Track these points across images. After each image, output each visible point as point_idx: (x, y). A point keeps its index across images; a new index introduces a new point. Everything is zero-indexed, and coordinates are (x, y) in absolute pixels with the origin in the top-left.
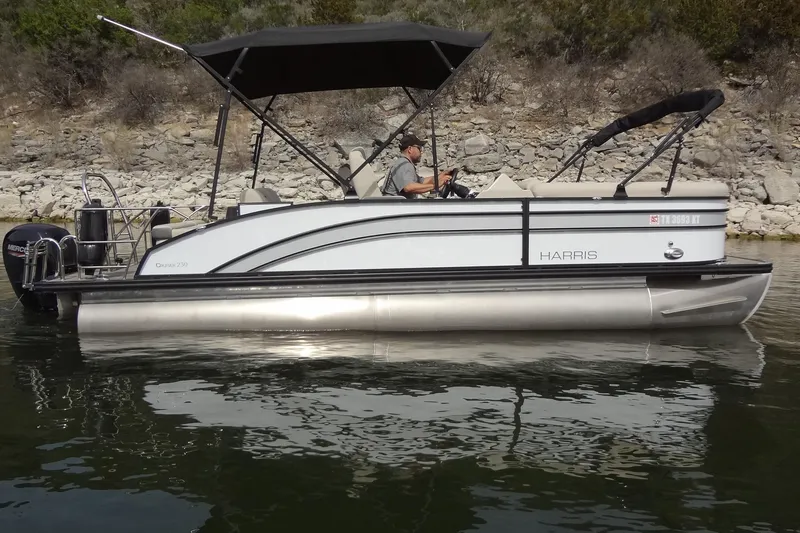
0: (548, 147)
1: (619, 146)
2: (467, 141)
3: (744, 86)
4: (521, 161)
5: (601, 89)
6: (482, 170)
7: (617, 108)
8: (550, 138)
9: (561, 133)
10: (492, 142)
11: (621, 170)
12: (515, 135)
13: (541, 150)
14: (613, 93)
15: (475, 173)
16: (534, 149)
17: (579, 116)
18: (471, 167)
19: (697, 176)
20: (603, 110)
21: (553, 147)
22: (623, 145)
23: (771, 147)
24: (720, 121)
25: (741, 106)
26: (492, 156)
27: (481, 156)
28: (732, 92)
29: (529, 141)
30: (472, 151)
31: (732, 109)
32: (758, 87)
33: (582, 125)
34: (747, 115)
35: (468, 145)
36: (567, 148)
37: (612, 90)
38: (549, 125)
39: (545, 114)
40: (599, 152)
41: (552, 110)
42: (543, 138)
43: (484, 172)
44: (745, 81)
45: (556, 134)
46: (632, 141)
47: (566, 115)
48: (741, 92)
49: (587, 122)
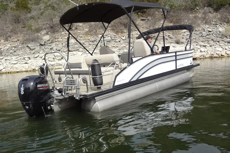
0: (92, 42)
1: (112, 40)
3: (145, 20)
4: (85, 46)
6: (74, 50)
7: (111, 29)
8: (93, 39)
9: (95, 37)
11: (114, 47)
12: (82, 39)
13: (90, 43)
15: (72, 51)
16: (88, 43)
17: (100, 32)
21: (94, 41)
23: (154, 37)
25: (145, 25)
26: (76, 46)
27: (73, 46)
28: (142, 22)
29: (86, 40)
31: (142, 27)
32: (148, 20)
34: (147, 28)
38: (92, 35)
39: (90, 32)
40: (107, 42)
41: (92, 31)
42: (91, 39)
43: (74, 51)
44: (145, 19)
46: (116, 38)
47: (96, 32)
48: (144, 21)
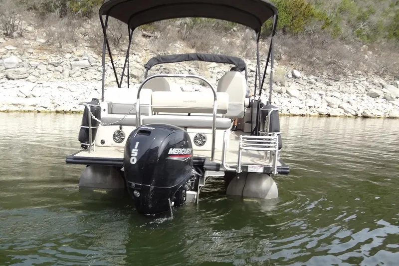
0: (53, 65)
1: (92, 66)
2: (5, 60)
3: (150, 37)
4: (39, 73)
5: (78, 33)
6: (17, 77)
7: (88, 45)
8: (54, 60)
9: (59, 57)
10: (21, 61)
11: (95, 79)
12: (33, 57)
13: (49, 67)
14: (85, 36)
15: (13, 79)
16: (46, 66)
17: (68, 48)
18: (10, 76)
19: (134, 83)
20: (81, 45)
21: (56, 65)
22: (94, 65)
23: (165, 69)
24: (140, 54)
25: (149, 47)
26: (22, 70)
27: (16, 69)
28: (144, 39)
29: (42, 61)
30: (9, 67)
31: (145, 48)
32: (156, 37)
33: (71, 53)
34: (153, 52)
35: (6, 63)
36: (65, 66)
37: (85, 35)
38: (52, 52)
39: (49, 45)
40: (82, 69)
41: (53, 44)
42: (50, 60)
43: (19, 79)
44: (149, 34)
45: (57, 58)
46: (98, 63)
47: (61, 47)
48: (148, 39)
49: (73, 52)
